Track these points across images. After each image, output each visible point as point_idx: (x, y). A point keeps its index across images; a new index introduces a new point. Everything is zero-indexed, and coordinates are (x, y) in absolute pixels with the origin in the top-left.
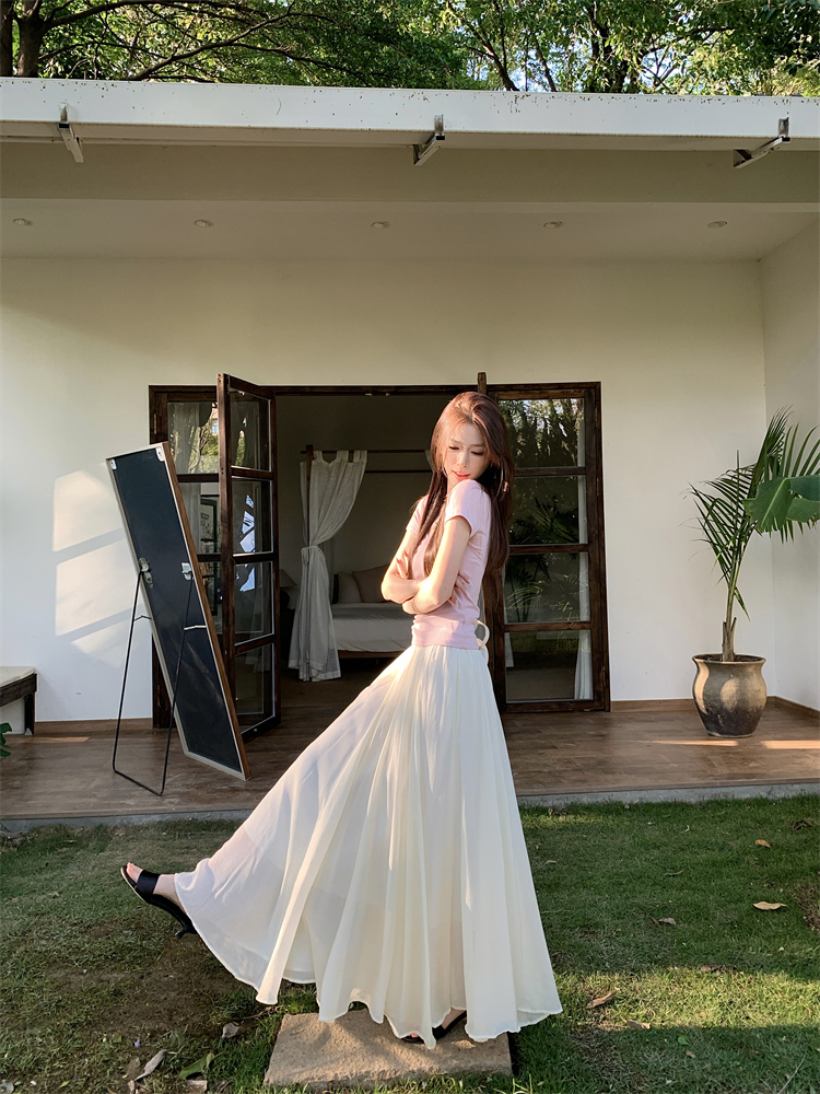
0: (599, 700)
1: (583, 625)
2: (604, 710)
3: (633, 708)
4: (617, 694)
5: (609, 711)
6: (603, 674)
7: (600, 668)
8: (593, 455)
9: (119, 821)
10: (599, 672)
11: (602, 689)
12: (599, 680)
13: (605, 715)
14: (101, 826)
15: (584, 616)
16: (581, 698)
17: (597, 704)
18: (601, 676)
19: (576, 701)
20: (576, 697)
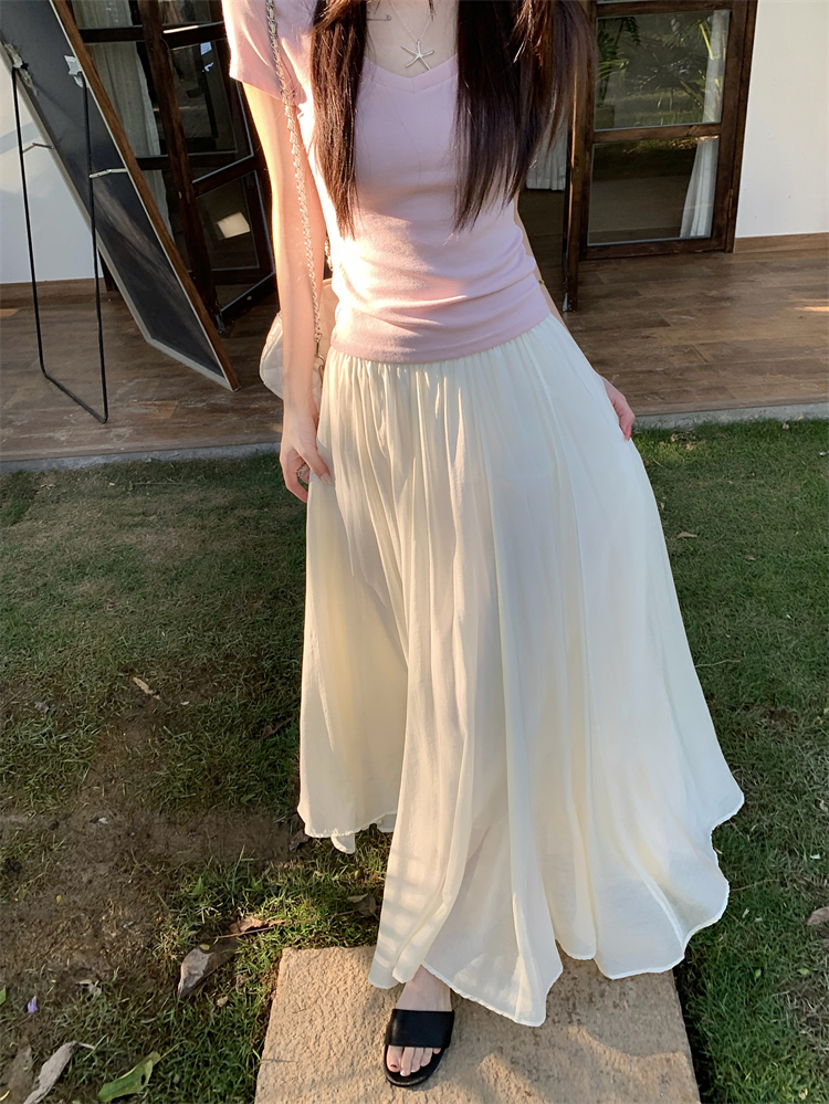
0: (719, 236)
1: (708, 129)
2: (723, 251)
3: (765, 247)
4: (744, 228)
5: (731, 251)
6: (728, 201)
7: (726, 191)
10: (724, 198)
11: (725, 222)
12: (722, 209)
13: (725, 258)
14: (20, 473)
15: (711, 115)
16: (692, 234)
17: (714, 242)
18: (726, 202)
19: (684, 241)
20: (682, 235)
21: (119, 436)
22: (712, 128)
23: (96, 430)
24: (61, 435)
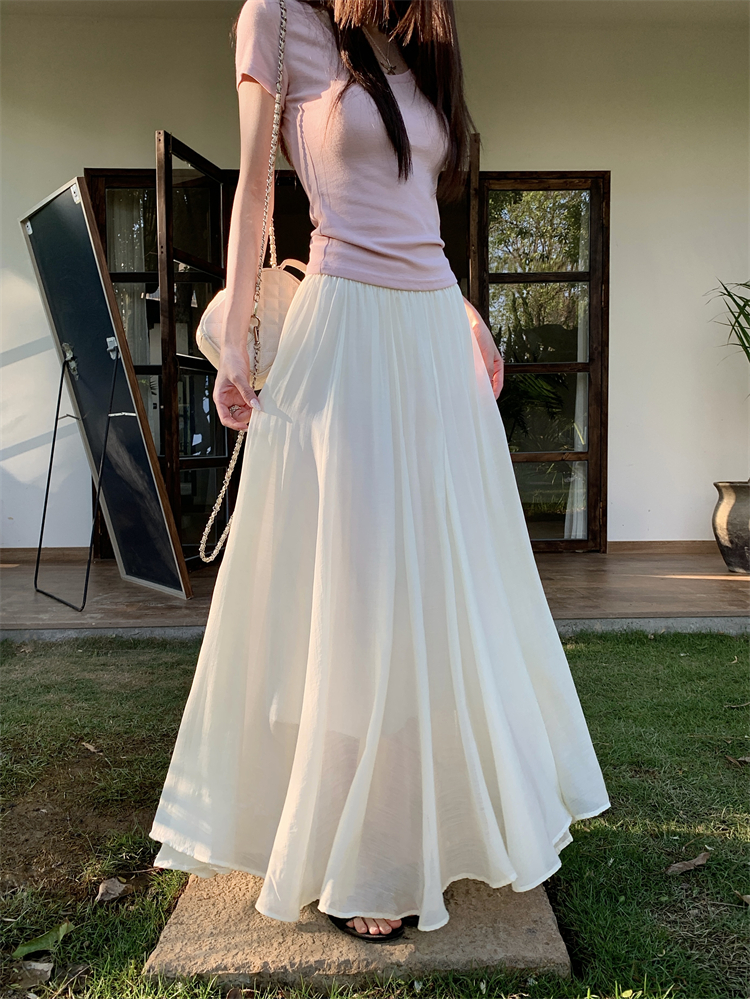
0: (595, 539)
1: (579, 456)
2: (598, 551)
3: (633, 549)
4: (615, 533)
5: (605, 552)
6: (600, 511)
7: (597, 505)
8: (599, 258)
9: (27, 636)
10: (596, 509)
11: (597, 528)
12: (595, 517)
13: (600, 556)
15: (581, 446)
16: (572, 538)
17: (591, 544)
18: (597, 513)
19: (567, 541)
20: (566, 537)
21: (91, 618)
22: (581, 456)
23: (74, 614)
24: (45, 616)
